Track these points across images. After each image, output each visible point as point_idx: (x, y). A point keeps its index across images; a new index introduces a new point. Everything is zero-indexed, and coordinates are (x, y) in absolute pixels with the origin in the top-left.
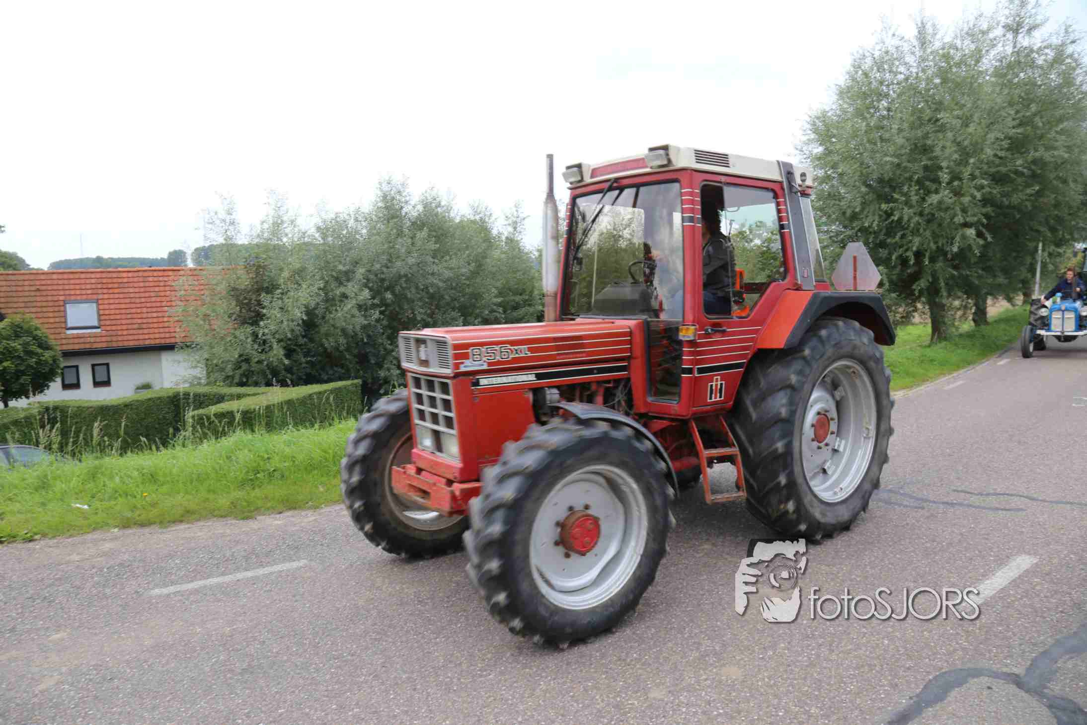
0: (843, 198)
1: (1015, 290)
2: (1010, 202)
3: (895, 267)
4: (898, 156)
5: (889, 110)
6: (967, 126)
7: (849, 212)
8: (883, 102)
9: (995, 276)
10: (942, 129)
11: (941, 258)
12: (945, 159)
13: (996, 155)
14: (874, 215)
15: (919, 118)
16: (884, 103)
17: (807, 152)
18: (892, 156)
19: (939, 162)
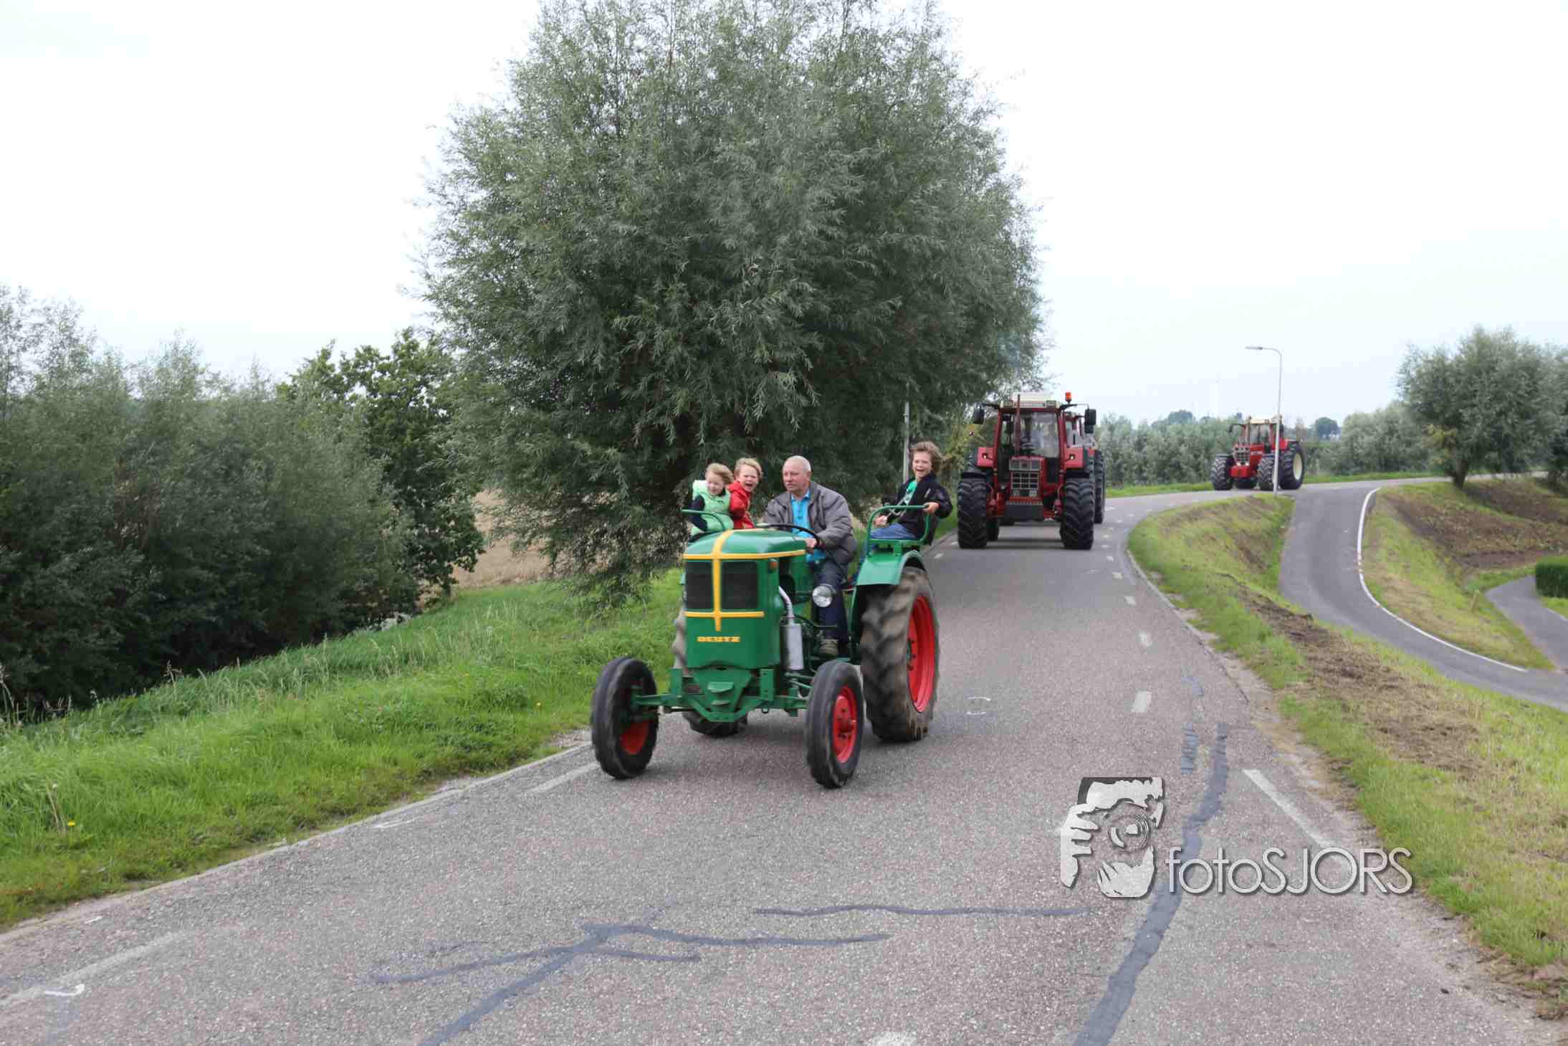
0: (532, 302)
1: (869, 494)
2: (850, 323)
3: (640, 448)
4: (640, 221)
5: (618, 123)
6: (769, 168)
7: (544, 331)
8: (606, 107)
9: (828, 467)
10: (722, 172)
11: (727, 431)
12: (733, 230)
13: (821, 232)
14: (594, 339)
15: (679, 147)
16: (609, 109)
17: (455, 199)
18: (625, 221)
19: (719, 236)
